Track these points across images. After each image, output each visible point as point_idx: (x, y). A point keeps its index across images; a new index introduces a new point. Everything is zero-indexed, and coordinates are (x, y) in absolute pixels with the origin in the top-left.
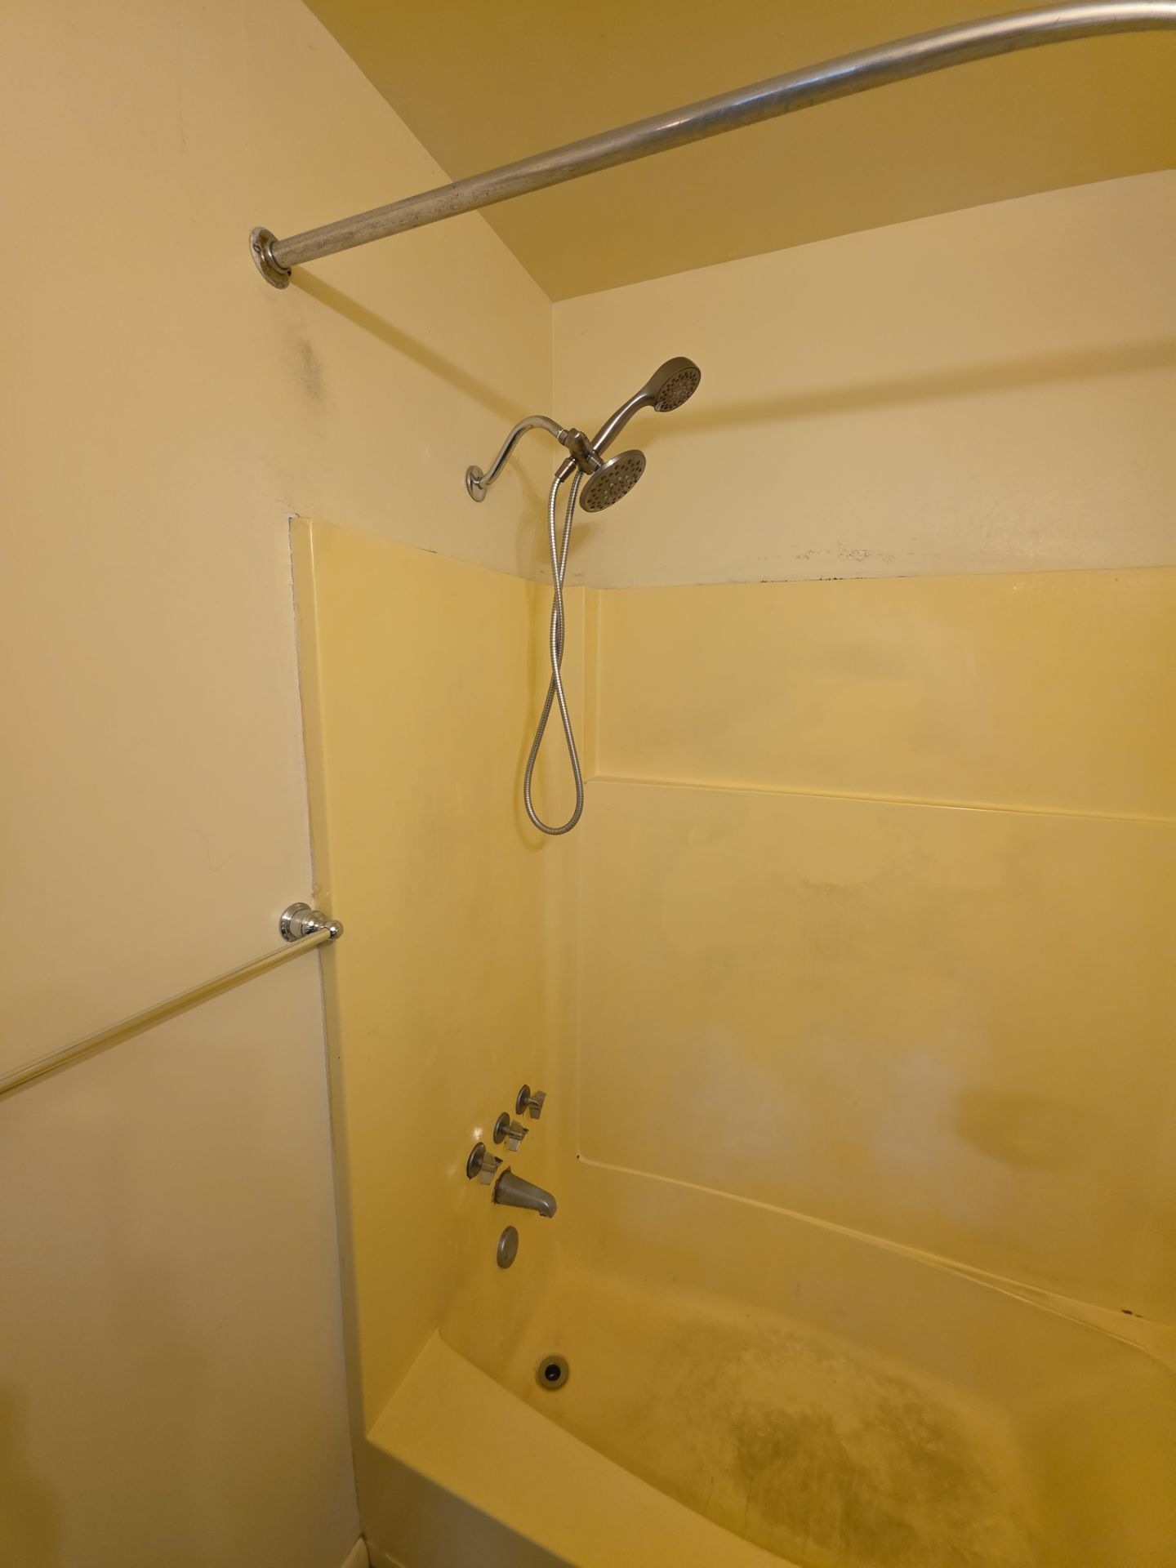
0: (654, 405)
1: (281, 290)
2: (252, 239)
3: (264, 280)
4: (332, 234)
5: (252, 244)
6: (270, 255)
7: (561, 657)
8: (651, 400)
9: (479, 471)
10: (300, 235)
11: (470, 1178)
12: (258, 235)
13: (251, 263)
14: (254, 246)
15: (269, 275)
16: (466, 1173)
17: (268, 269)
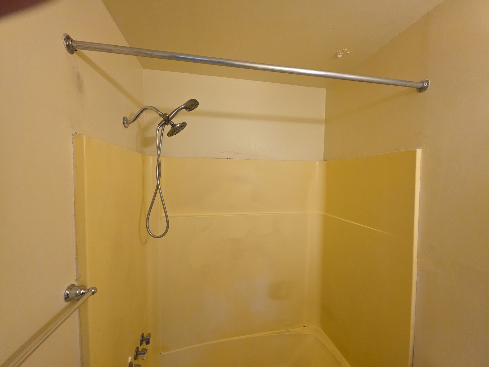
0: (187, 109)
1: (71, 55)
2: (64, 37)
3: (67, 51)
4: (103, 47)
5: (64, 39)
6: (71, 43)
7: (160, 179)
8: (186, 108)
9: (127, 119)
10: (86, 42)
12: (66, 36)
13: (63, 44)
14: (65, 39)
15: (68, 50)
17: (69, 48)
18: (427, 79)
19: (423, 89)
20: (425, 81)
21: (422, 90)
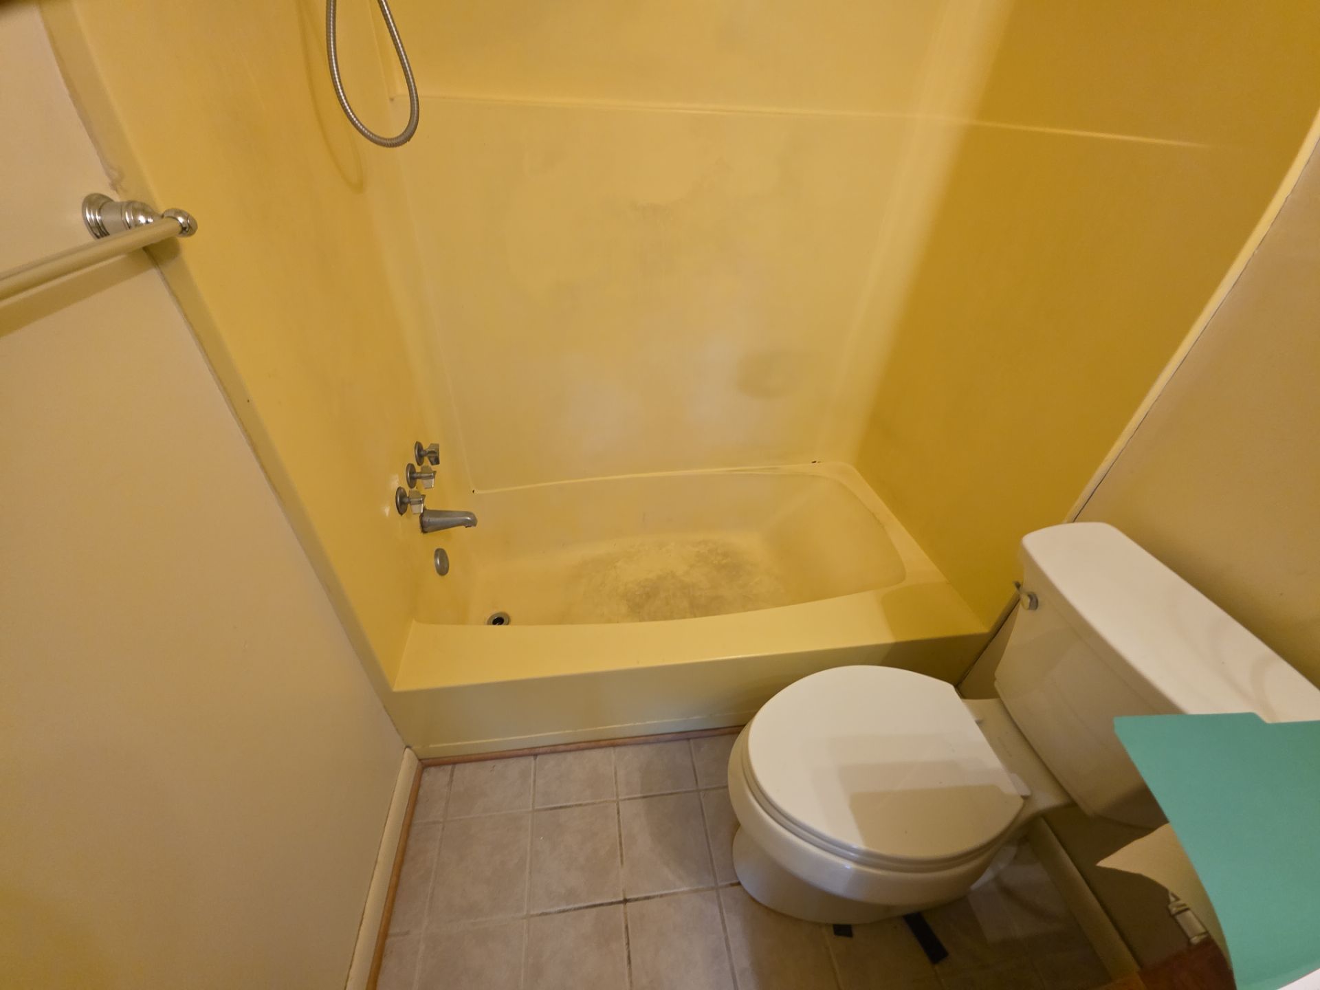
11: (401, 514)
16: (397, 511)
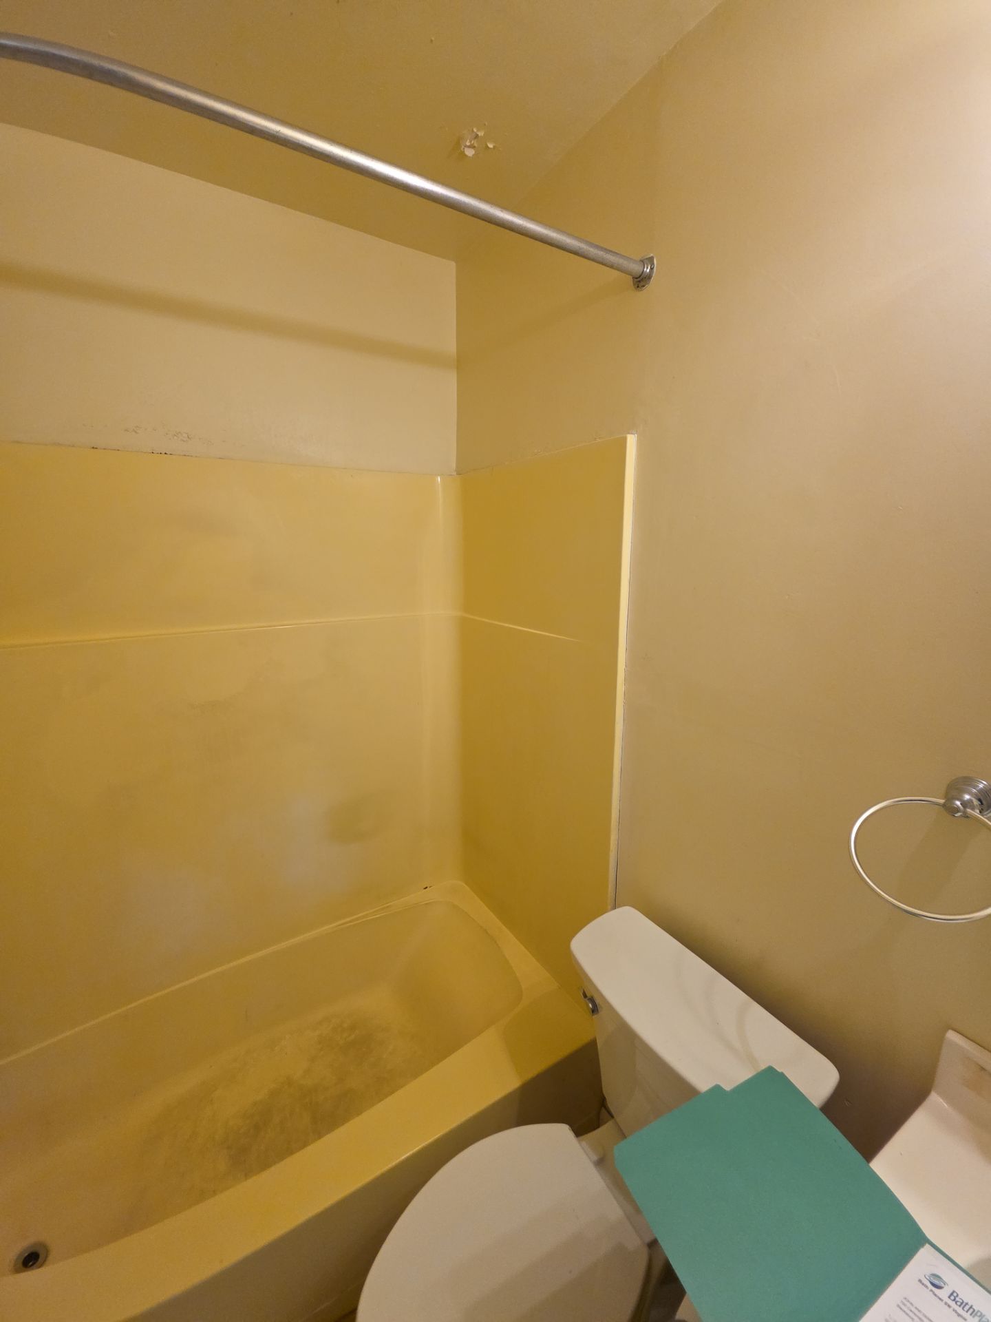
18: (652, 255)
19: (642, 279)
20: (647, 259)
21: (642, 284)
